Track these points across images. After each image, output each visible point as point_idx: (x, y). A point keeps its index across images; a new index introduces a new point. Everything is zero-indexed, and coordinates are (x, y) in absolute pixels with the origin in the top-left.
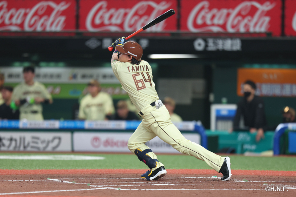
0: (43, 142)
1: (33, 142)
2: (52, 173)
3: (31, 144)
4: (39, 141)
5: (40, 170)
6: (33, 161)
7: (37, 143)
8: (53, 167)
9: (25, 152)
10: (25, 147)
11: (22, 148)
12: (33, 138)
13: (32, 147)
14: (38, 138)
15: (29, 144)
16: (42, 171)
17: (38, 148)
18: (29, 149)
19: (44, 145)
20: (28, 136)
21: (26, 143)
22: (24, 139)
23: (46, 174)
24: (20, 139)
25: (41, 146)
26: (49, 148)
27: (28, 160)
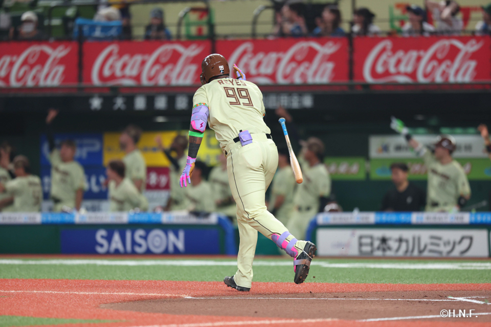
0: (447, 243)
1: (432, 244)
2: (456, 289)
3: (430, 247)
4: (441, 243)
5: (439, 284)
6: (430, 271)
7: (438, 245)
8: (457, 279)
9: (421, 259)
10: (421, 252)
11: (416, 253)
12: (432, 237)
13: (431, 251)
14: (439, 238)
15: (426, 246)
16: (441, 285)
17: (440, 253)
18: (426, 254)
19: (449, 248)
20: (425, 236)
21: (422, 247)
22: (419, 239)
23: (447, 291)
24: (414, 239)
25: (444, 249)
26: (456, 253)
27: (424, 270)
